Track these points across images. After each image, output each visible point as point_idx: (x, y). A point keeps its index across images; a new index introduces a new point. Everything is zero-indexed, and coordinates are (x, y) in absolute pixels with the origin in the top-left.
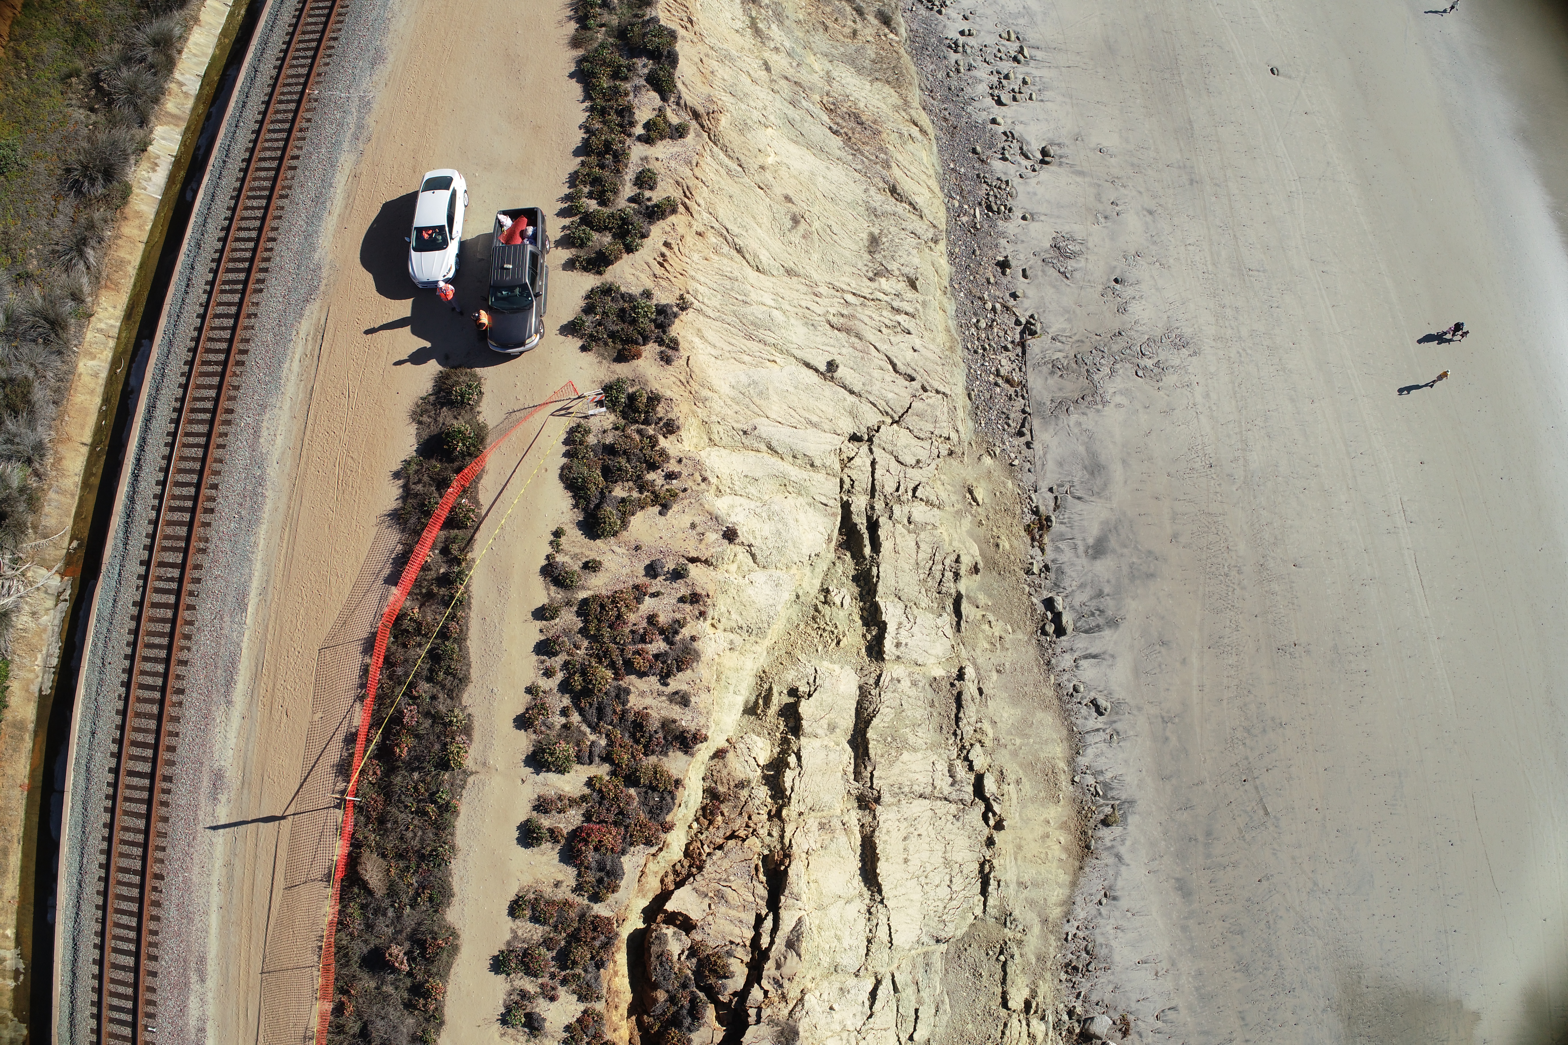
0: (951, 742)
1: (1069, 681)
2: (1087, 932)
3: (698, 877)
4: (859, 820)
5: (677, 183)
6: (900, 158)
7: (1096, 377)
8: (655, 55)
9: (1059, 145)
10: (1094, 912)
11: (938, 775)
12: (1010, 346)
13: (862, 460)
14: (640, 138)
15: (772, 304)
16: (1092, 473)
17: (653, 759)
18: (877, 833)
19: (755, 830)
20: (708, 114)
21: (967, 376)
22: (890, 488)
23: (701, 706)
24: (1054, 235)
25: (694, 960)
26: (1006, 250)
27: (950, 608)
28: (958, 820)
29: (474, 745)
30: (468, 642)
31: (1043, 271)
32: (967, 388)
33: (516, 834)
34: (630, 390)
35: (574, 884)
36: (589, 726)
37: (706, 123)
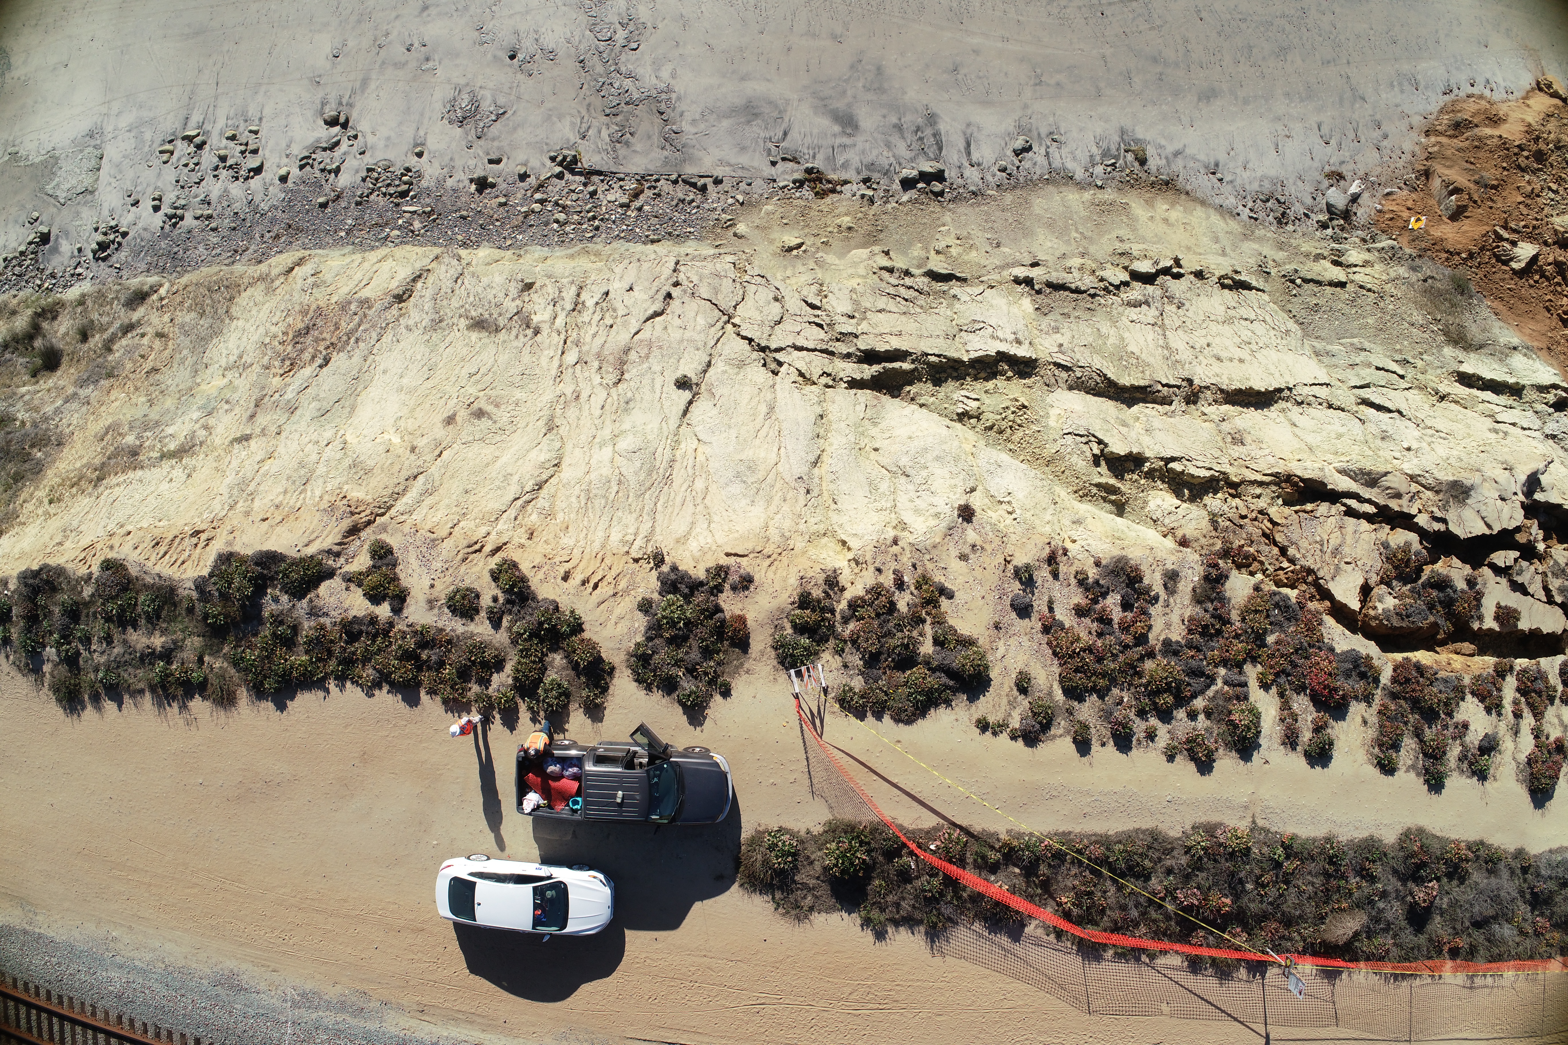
0: (1102, 301)
1: (994, 175)
2: (1249, 197)
3: (1320, 574)
4: (1210, 404)
5: (464, 560)
6: (344, 290)
7: (636, 96)
8: (260, 585)
9: (323, 104)
10: (1229, 187)
11: (1142, 318)
12: (591, 188)
13: (799, 360)
14: (397, 610)
15: (608, 451)
16: (756, 115)
17: (1235, 616)
18: (1224, 387)
19: (1261, 512)
20: (352, 514)
21: (629, 241)
22: (821, 334)
23: (1174, 558)
24: (445, 121)
25: (1394, 583)
26: (461, 180)
27: (943, 286)
28: (1183, 304)
29: (1226, 821)
30: (1110, 833)
31: (493, 139)
32: (644, 243)
33: (1318, 769)
34: (789, 631)
35: (1363, 705)
36: (1209, 687)
37: (363, 518)
